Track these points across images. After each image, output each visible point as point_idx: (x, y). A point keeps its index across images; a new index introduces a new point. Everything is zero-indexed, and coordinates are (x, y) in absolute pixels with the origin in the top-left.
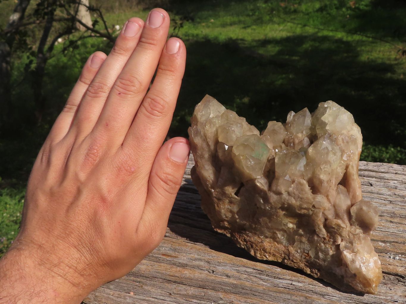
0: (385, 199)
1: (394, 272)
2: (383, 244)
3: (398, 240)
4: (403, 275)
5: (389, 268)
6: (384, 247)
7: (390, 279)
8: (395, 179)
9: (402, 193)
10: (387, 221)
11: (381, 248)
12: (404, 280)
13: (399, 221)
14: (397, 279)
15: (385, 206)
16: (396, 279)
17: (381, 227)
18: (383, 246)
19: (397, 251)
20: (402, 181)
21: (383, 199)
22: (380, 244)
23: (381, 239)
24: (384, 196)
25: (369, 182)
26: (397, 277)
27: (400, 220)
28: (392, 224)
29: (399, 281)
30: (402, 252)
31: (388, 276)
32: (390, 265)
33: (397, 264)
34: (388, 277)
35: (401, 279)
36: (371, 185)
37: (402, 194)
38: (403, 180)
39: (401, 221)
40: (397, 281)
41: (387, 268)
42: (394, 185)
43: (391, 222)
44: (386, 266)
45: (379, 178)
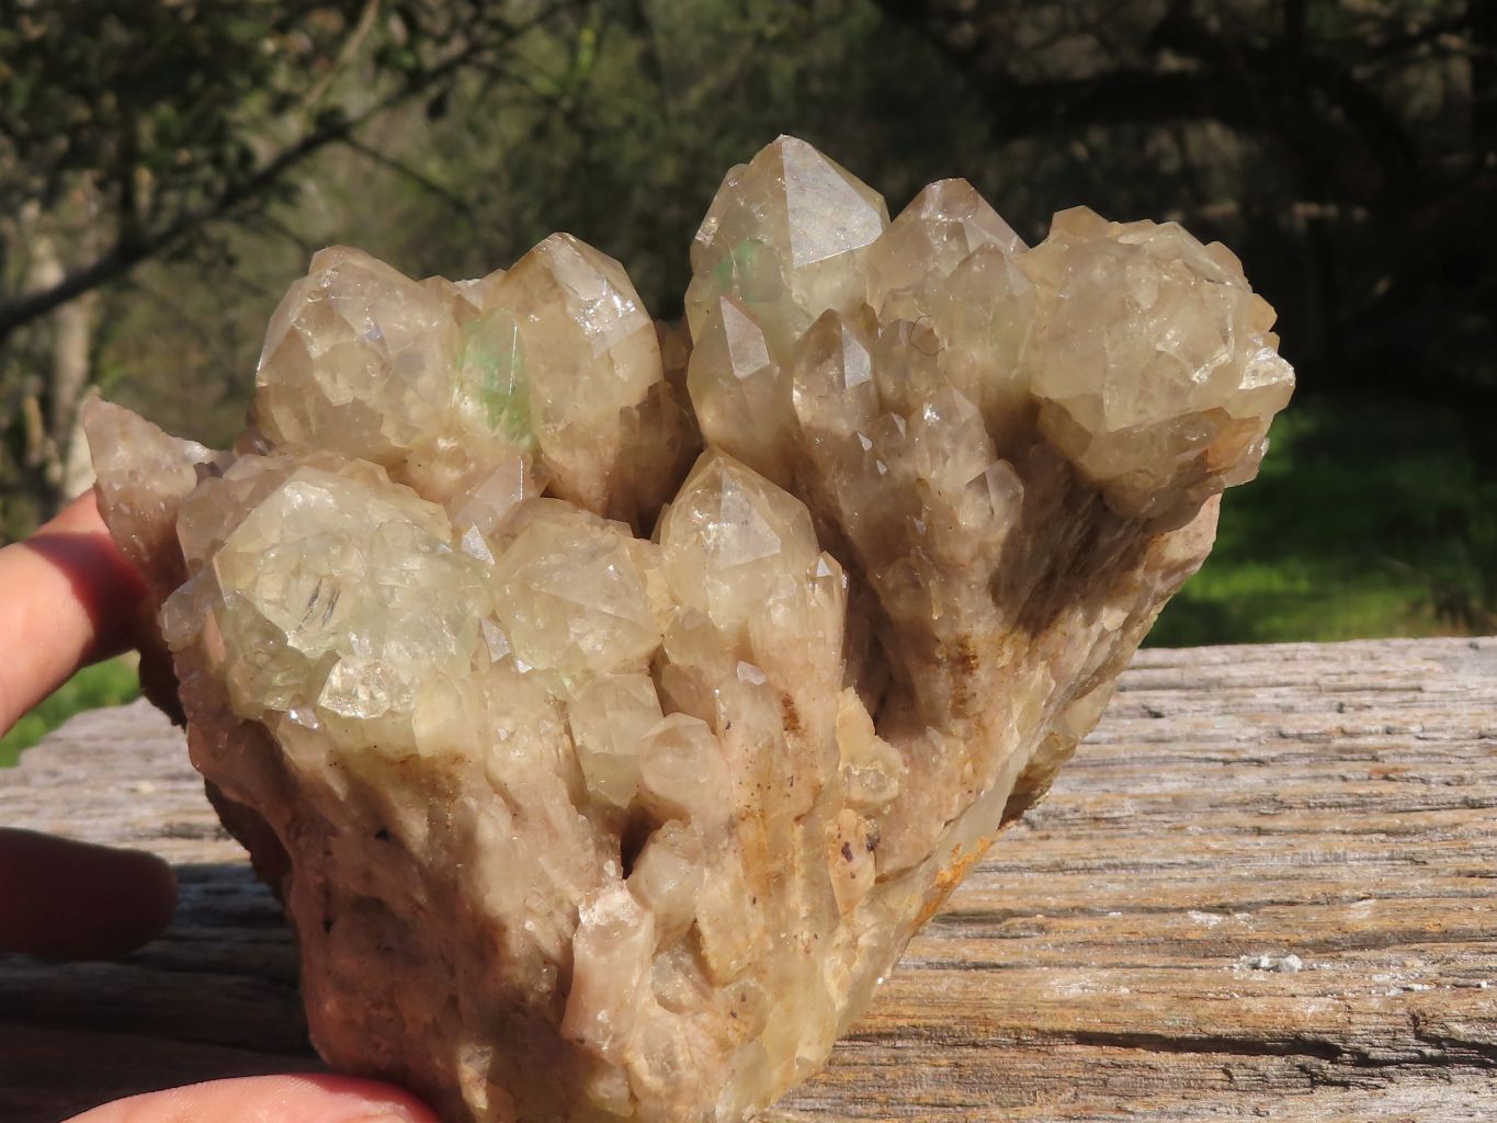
0: (1229, 756)
1: (1279, 1025)
2: (1215, 919)
3: (1297, 894)
4: (1329, 1038)
5: (1248, 1011)
6: (1219, 929)
7: (1264, 1078)
8: (1283, 679)
9: (1317, 723)
10: (1238, 833)
11: (1204, 936)
12: (1341, 1068)
13: (1302, 824)
14: (1302, 1068)
15: (1226, 782)
16: (1296, 1072)
17: (1208, 857)
18: (1212, 924)
19: (1294, 939)
20: (1316, 683)
21: (1220, 756)
22: (1198, 917)
23: (1206, 898)
24: (1223, 746)
25: (1144, 707)
26: (1301, 1059)
27: (1304, 817)
28: (1263, 840)
29: (1314, 1084)
30: (1321, 935)
31: (1250, 1060)
32: (1253, 995)
33: (1293, 988)
34: (1255, 1069)
35: (1325, 1064)
36: (1158, 715)
37: (1317, 727)
38: (1324, 681)
39: (1316, 822)
40: (1306, 1081)
41: (1236, 1014)
42: (1278, 701)
43: (1260, 832)
44: (1229, 1005)
45: (1199, 688)
